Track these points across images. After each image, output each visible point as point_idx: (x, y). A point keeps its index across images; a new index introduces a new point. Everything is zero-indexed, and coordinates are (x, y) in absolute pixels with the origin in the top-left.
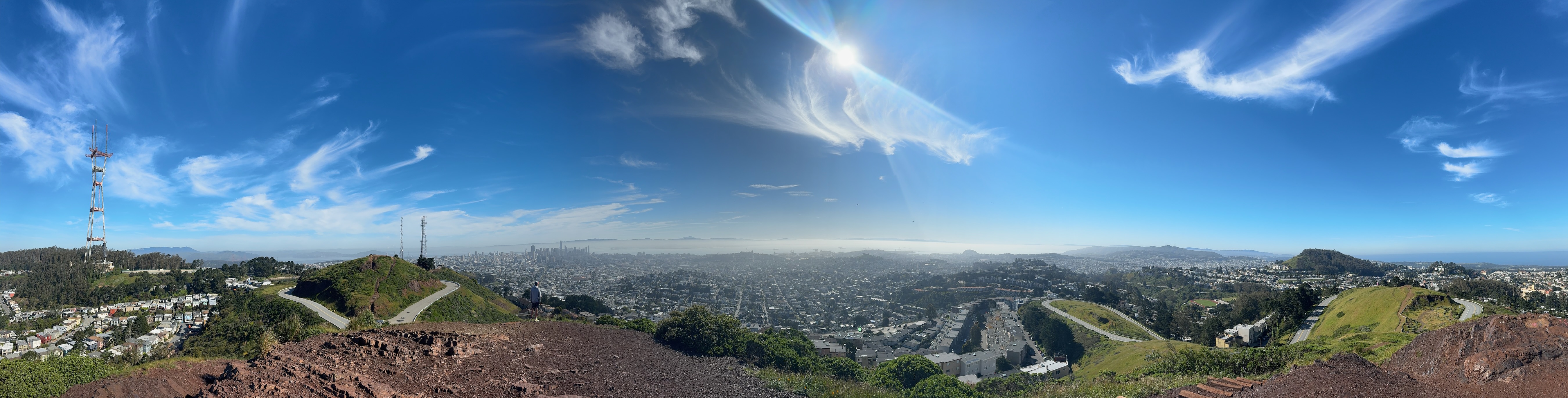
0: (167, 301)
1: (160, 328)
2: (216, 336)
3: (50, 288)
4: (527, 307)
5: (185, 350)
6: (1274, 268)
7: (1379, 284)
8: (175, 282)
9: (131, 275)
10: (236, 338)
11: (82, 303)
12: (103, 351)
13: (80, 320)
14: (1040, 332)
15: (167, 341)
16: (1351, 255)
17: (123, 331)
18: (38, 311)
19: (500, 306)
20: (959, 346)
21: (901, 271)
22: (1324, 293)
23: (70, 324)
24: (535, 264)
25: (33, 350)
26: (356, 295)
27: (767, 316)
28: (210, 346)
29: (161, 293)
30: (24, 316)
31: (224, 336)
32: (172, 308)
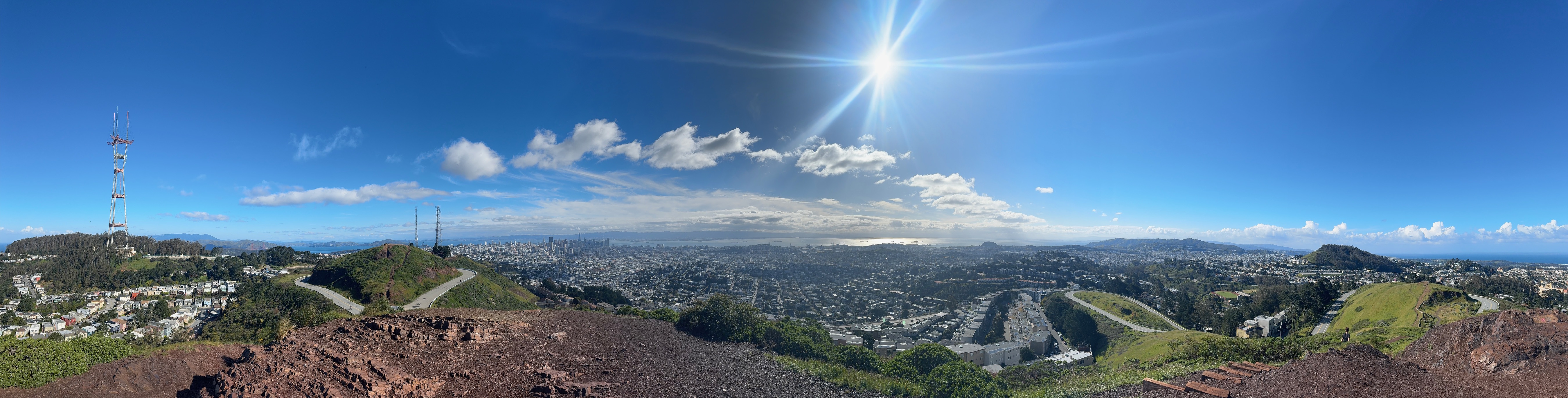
0: (187, 286)
1: (180, 313)
2: (234, 322)
3: (73, 272)
4: (545, 296)
5: (204, 334)
6: (1294, 262)
7: (1396, 280)
8: (195, 268)
9: (152, 260)
10: (252, 325)
11: (105, 287)
12: (125, 333)
13: (103, 303)
14: (1063, 323)
15: (188, 326)
16: (1368, 251)
17: (145, 314)
18: (62, 295)
19: (518, 294)
20: (981, 337)
21: (920, 264)
22: (1343, 287)
23: (94, 307)
24: (553, 255)
25: (58, 332)
26: (371, 282)
27: (782, 307)
28: (227, 332)
29: (181, 278)
30: (49, 299)
31: (241, 322)
32: (192, 293)
